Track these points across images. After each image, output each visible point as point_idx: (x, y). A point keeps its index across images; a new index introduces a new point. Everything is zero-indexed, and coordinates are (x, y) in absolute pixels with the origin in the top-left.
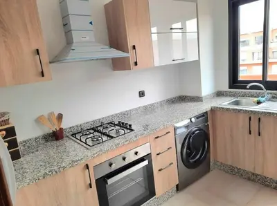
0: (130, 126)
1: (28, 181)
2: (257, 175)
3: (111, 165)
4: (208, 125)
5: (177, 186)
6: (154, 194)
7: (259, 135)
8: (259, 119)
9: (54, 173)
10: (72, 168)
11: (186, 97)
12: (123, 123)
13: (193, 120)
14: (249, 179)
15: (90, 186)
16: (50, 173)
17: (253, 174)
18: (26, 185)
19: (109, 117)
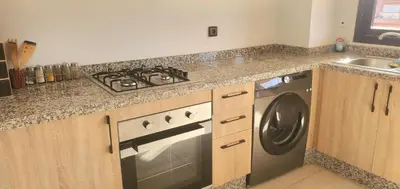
0: (185, 74)
1: (14, 123)
2: (373, 177)
3: (146, 124)
4: (310, 92)
5: (248, 176)
6: (210, 183)
7: (387, 113)
8: (391, 88)
9: (55, 118)
10: (83, 116)
11: (284, 47)
12: (175, 70)
13: (287, 80)
14: (361, 182)
15: (111, 150)
16: (49, 118)
17: (368, 175)
18: (10, 127)
19: (155, 59)
